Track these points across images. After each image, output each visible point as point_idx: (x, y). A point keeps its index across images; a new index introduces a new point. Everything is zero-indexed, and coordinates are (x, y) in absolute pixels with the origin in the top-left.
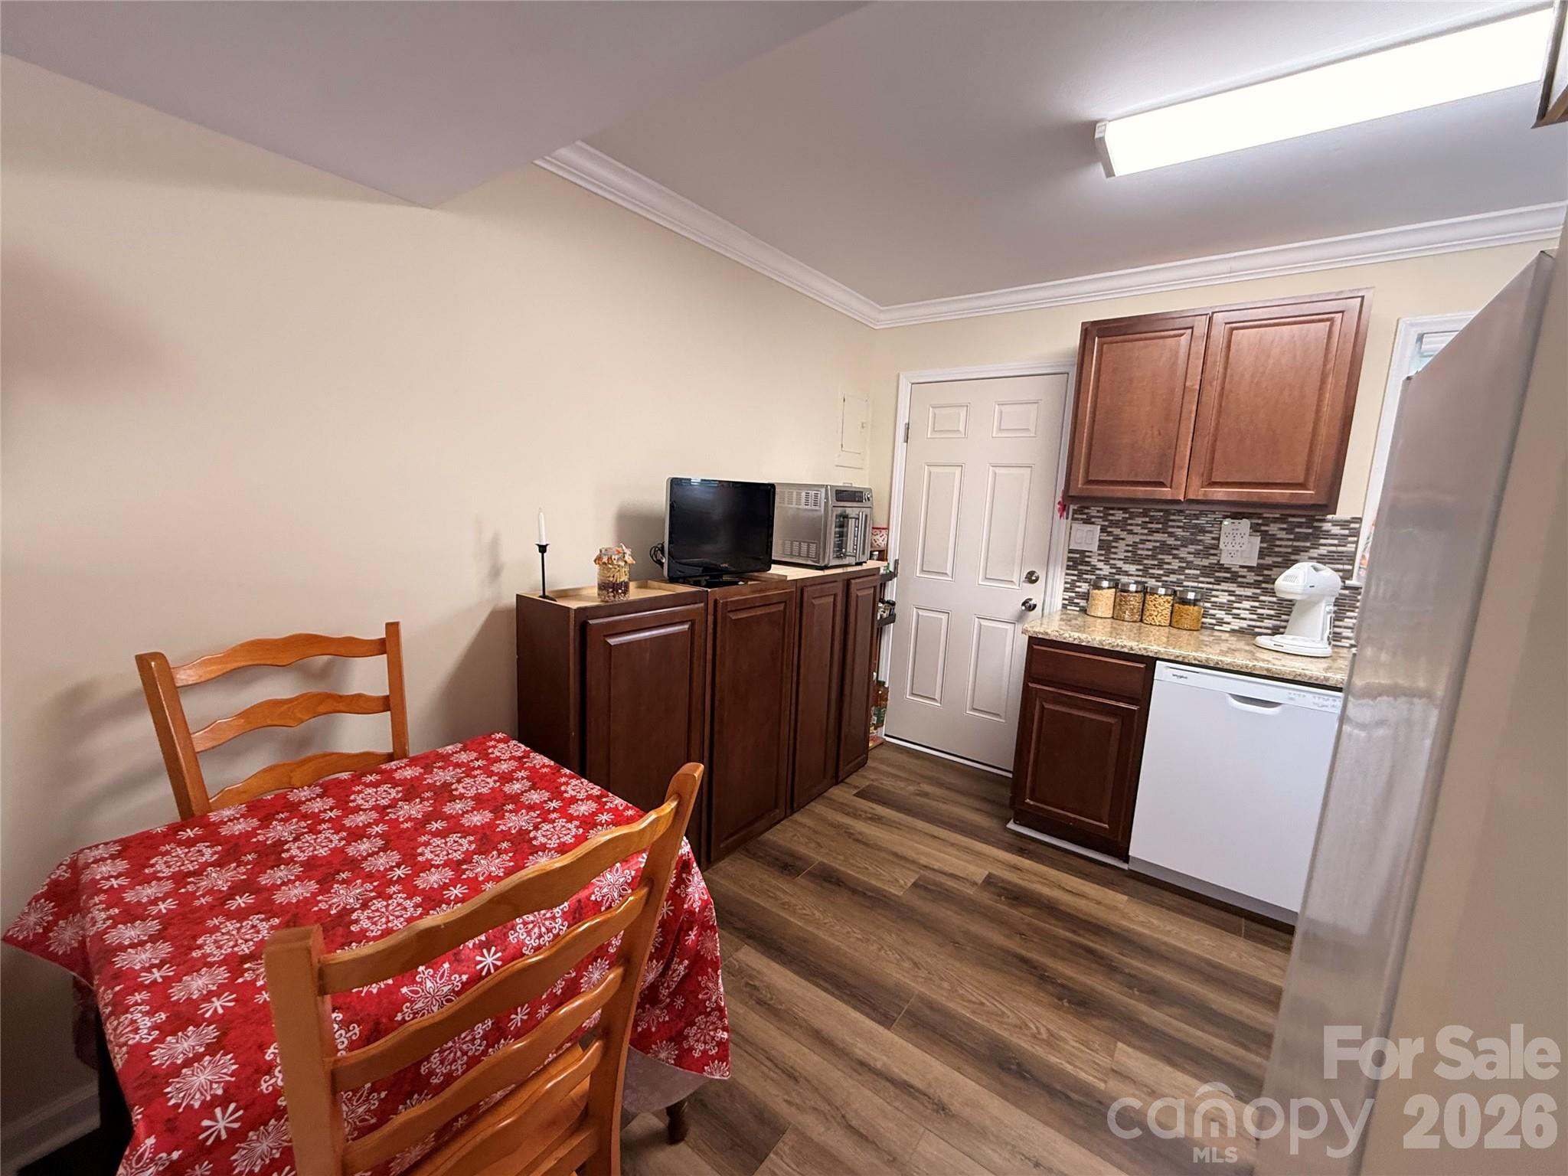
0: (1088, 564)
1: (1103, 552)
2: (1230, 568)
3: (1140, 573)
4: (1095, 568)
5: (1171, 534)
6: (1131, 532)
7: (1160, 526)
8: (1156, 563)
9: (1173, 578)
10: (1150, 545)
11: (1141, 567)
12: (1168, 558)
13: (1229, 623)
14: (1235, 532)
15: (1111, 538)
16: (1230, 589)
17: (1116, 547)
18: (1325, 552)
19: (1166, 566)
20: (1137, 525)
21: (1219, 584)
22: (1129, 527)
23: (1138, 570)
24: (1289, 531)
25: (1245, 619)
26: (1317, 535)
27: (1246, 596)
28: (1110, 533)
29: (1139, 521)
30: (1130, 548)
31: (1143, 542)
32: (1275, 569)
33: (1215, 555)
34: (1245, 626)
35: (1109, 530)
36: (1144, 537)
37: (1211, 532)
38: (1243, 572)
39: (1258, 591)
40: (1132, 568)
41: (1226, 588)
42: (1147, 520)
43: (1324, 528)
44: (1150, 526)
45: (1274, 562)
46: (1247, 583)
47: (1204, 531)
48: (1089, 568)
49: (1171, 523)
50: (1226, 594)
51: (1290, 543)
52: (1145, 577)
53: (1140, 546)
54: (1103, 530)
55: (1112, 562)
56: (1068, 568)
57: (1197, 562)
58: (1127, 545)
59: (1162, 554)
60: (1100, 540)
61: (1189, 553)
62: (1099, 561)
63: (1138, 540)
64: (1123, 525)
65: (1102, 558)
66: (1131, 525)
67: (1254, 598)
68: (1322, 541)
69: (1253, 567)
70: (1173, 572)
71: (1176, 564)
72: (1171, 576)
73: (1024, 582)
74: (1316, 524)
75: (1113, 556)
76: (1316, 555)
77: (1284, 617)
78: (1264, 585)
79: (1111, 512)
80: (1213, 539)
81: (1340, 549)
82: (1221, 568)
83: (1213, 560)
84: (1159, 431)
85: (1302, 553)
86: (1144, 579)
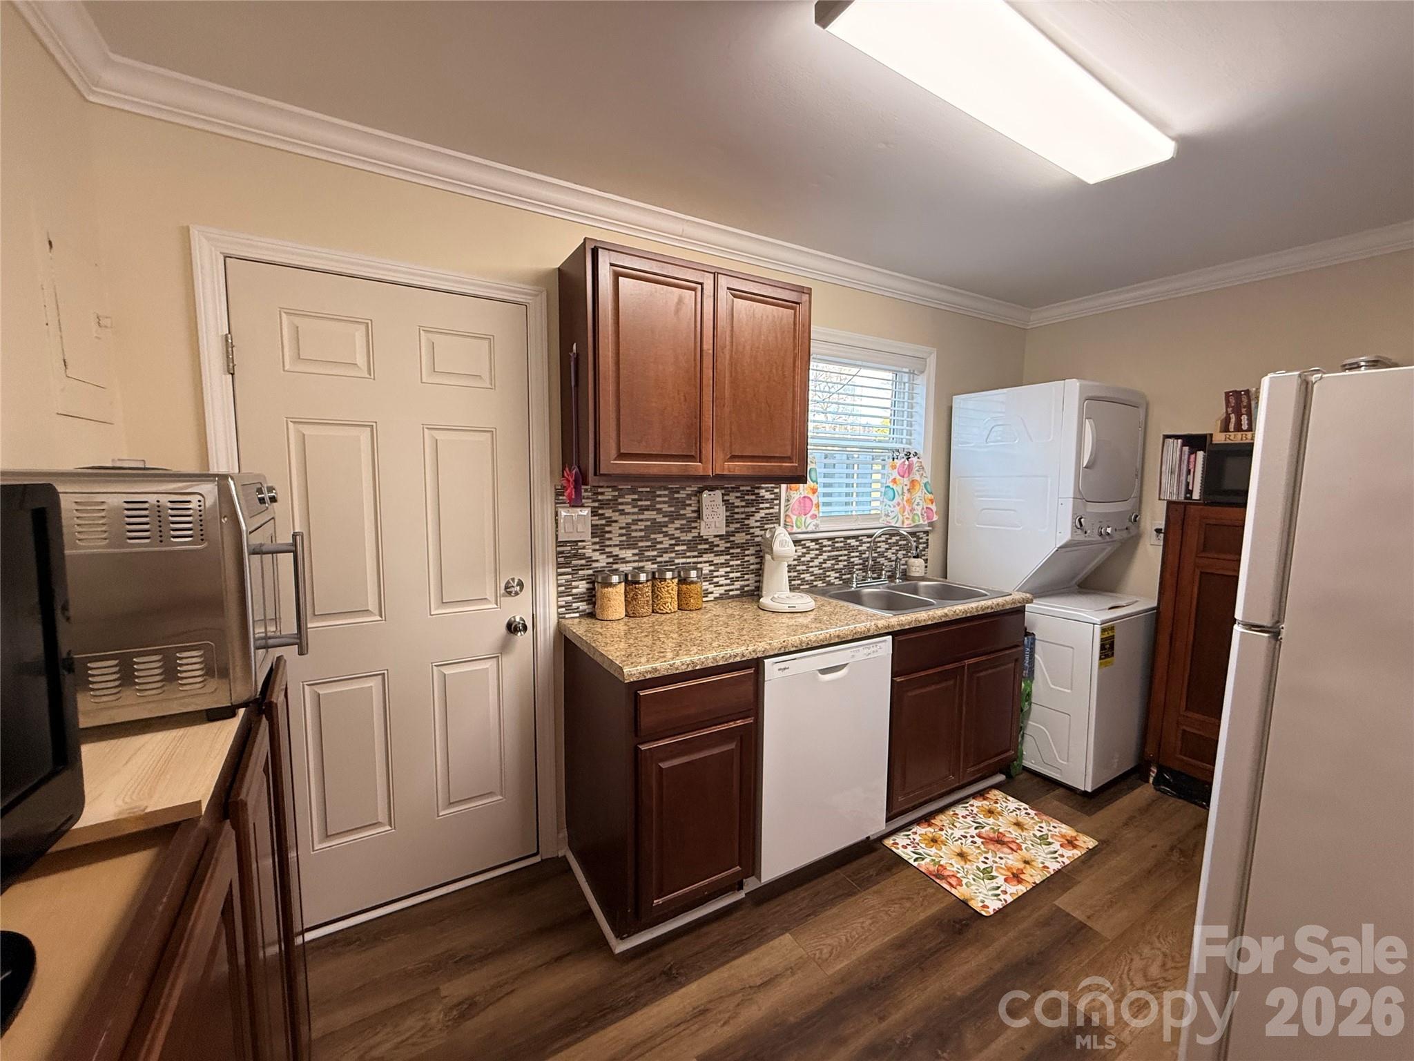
0: (582, 557)
1: (597, 540)
2: (707, 539)
3: (637, 558)
4: (590, 560)
5: (659, 511)
6: (622, 513)
7: (648, 503)
8: (649, 544)
9: (666, 557)
10: (641, 525)
11: (636, 551)
12: (659, 537)
13: (712, 593)
14: (713, 503)
15: (603, 522)
16: (710, 559)
17: (610, 532)
18: (763, 515)
19: (658, 546)
20: (627, 504)
21: (701, 557)
22: (620, 507)
23: (634, 555)
24: (742, 498)
25: (722, 585)
26: (760, 499)
27: (721, 564)
28: (602, 516)
29: (628, 498)
30: (624, 531)
31: (635, 522)
32: (736, 535)
33: (696, 528)
34: (723, 592)
35: (600, 512)
36: (635, 517)
37: (690, 505)
38: (717, 540)
39: (728, 557)
40: (628, 554)
41: (706, 559)
42: (636, 497)
43: (761, 494)
44: (640, 503)
45: (736, 528)
46: (721, 551)
47: (685, 506)
48: (583, 562)
49: (658, 499)
50: (707, 564)
51: (743, 510)
52: (642, 561)
53: (634, 527)
54: (594, 513)
55: (608, 550)
56: (559, 566)
57: (684, 537)
58: (621, 528)
59: (655, 533)
60: (592, 526)
61: (676, 529)
62: (595, 550)
63: (630, 521)
64: (613, 504)
65: (597, 547)
66: (622, 504)
67: (726, 564)
68: (761, 506)
69: (723, 535)
70: (665, 551)
71: (667, 542)
72: (664, 555)
73: (503, 596)
74: (756, 491)
75: (608, 543)
76: (758, 518)
77: (746, 577)
78: (731, 551)
79: (600, 490)
80: (693, 512)
81: (771, 511)
82: (701, 539)
83: (695, 533)
84: (685, 396)
85: (751, 518)
86: (641, 564)
